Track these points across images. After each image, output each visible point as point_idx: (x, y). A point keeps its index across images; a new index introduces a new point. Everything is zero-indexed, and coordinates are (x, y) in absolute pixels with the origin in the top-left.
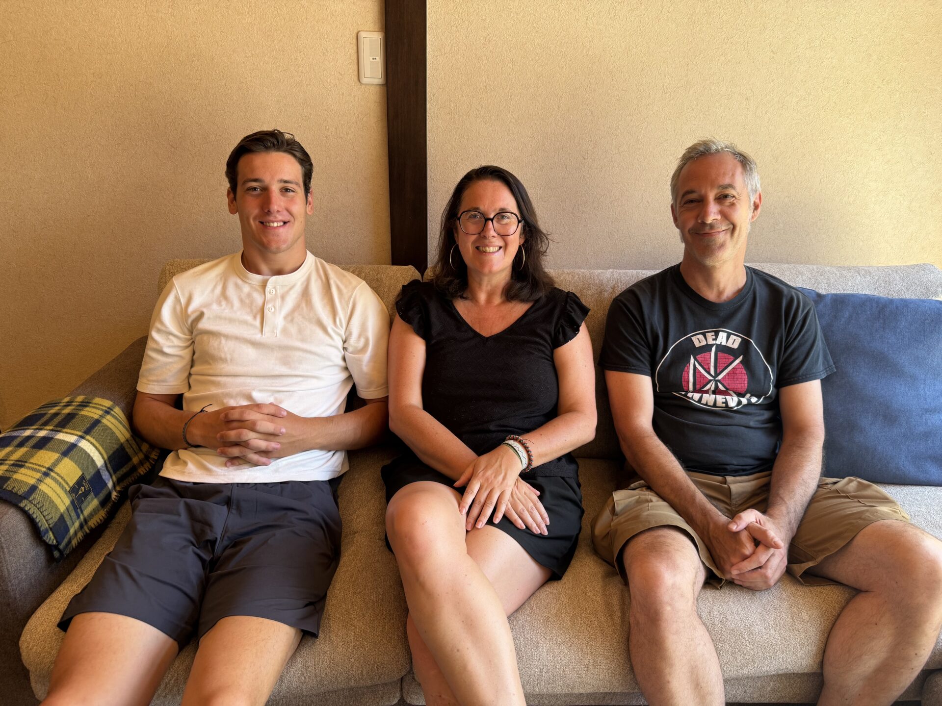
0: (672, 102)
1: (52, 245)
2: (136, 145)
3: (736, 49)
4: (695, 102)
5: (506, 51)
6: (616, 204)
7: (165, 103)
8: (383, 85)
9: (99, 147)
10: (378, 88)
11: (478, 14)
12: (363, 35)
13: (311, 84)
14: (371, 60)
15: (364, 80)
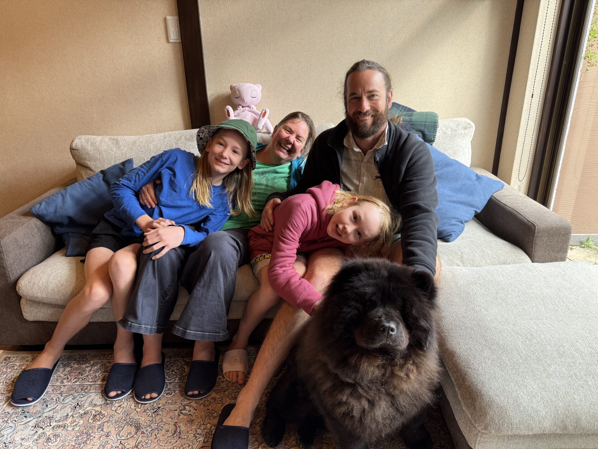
0: (326, 44)
1: (20, 133)
2: (60, 79)
3: (355, 15)
4: (338, 44)
5: (240, 22)
6: (304, 98)
7: (73, 57)
8: (179, 43)
9: (41, 81)
10: (178, 44)
11: (224, 5)
12: (168, 18)
13: (145, 44)
14: (173, 29)
15: (171, 41)
